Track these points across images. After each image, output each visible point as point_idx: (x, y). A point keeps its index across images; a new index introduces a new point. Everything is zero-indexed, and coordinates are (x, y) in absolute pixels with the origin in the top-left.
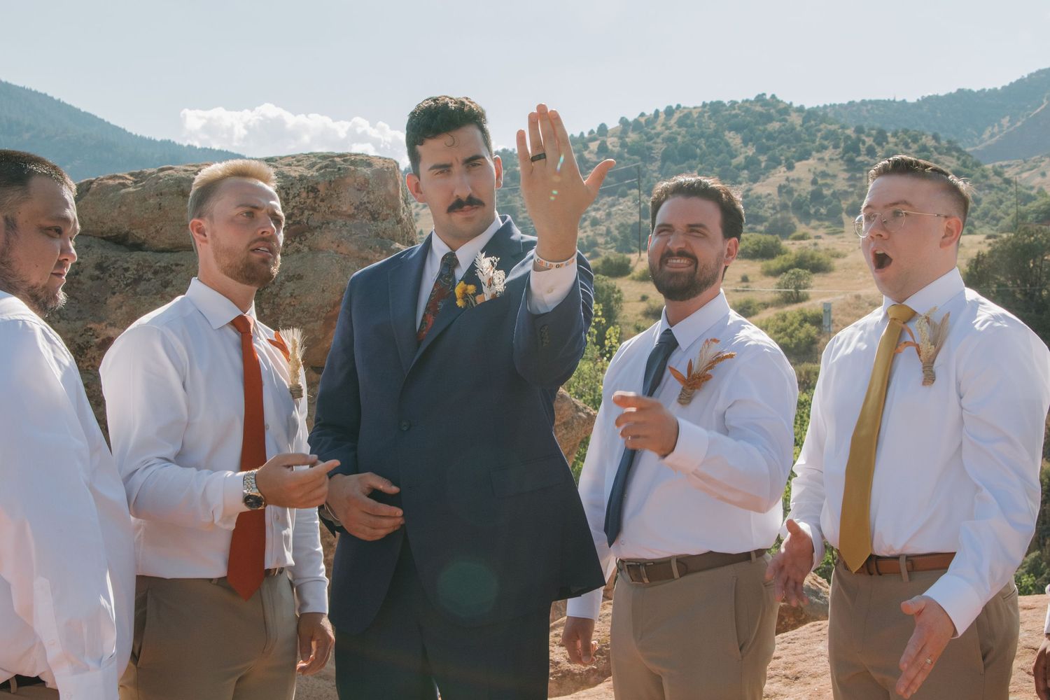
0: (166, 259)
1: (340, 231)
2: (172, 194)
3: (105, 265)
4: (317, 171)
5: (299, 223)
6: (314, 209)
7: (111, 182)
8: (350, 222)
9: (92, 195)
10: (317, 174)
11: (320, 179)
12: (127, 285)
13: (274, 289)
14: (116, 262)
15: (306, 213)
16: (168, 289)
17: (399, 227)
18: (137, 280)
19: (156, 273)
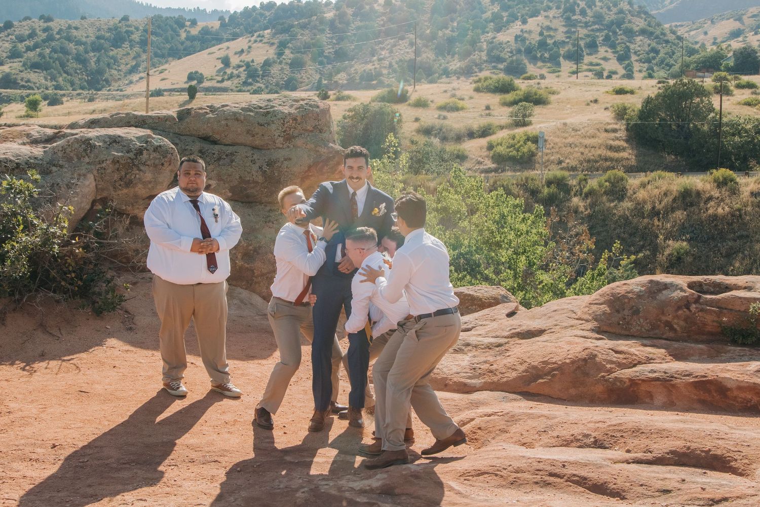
0: (230, 149)
1: (307, 138)
2: (232, 120)
3: (203, 151)
4: (296, 109)
5: (289, 134)
6: (295, 128)
7: (200, 111)
8: (310, 134)
9: (193, 117)
10: (296, 112)
11: (298, 114)
12: (215, 161)
13: (279, 164)
14: (207, 150)
15: (292, 130)
16: (233, 163)
17: (330, 136)
18: (219, 159)
19: (227, 156)
